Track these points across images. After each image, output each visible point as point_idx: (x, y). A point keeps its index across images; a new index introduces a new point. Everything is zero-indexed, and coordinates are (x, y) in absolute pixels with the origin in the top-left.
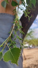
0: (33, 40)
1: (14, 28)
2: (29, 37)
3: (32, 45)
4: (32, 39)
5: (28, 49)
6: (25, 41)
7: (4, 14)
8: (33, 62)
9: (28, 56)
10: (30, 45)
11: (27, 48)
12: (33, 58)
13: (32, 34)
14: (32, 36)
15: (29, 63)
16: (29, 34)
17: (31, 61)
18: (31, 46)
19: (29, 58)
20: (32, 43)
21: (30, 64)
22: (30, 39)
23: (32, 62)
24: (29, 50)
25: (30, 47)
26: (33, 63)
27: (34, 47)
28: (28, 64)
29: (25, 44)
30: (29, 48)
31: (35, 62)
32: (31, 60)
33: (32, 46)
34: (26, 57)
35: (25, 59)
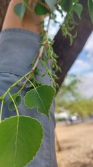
0: (79, 103)
1: (40, 55)
2: (69, 94)
3: (76, 114)
4: (77, 100)
5: (68, 125)
6: (60, 105)
7: (20, 30)
8: (78, 157)
9: (65, 141)
10: (72, 113)
11: (63, 123)
12: (79, 146)
13: (76, 88)
14: (76, 91)
15: (68, 159)
16: (69, 88)
17: (75, 155)
18: (74, 118)
19: (69, 148)
20: (76, 109)
21: (72, 161)
22: (73, 99)
23: (76, 158)
24: (70, 128)
25: (71, 120)
26: (79, 160)
27: (80, 121)
28: (66, 162)
29: (60, 112)
30: (69, 122)
31: (84, 158)
32: (74, 151)
33: (78, 117)
34: (62, 145)
35: (60, 150)
